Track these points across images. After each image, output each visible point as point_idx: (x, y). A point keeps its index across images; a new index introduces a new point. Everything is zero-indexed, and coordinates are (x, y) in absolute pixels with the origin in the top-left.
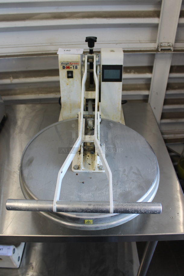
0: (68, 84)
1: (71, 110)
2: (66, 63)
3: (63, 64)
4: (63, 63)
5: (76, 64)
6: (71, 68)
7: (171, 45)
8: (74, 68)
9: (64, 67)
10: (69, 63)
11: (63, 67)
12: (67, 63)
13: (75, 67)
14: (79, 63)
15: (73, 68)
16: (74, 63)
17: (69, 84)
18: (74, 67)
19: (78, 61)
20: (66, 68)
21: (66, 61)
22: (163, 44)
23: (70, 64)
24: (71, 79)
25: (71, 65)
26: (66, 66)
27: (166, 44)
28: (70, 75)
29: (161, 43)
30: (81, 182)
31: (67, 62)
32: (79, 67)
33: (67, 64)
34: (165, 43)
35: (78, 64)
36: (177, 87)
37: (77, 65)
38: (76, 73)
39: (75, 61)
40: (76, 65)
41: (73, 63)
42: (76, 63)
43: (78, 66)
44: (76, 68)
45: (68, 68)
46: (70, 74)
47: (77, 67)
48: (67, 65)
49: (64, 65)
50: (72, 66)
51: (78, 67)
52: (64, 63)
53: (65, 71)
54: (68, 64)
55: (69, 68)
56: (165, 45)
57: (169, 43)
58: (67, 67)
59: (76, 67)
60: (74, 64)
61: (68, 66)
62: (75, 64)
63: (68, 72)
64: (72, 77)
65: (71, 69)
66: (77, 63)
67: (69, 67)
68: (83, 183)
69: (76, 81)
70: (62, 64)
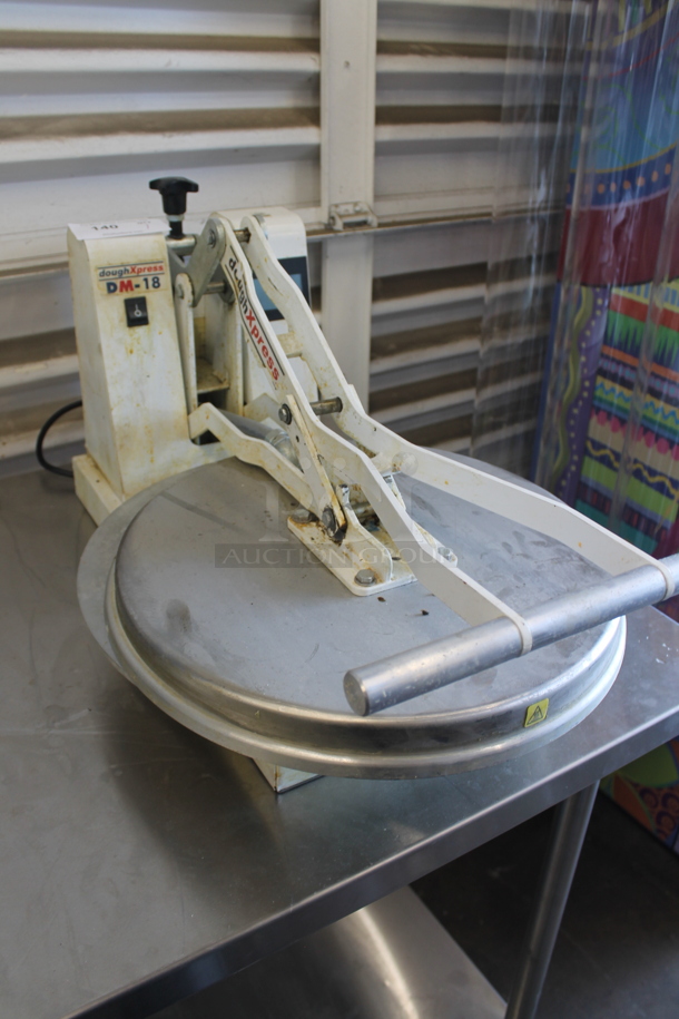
0: (131, 352)
1: (152, 452)
2: (118, 269)
3: (109, 273)
4: (106, 270)
5: (155, 269)
6: (138, 286)
7: (366, 209)
8: (147, 287)
9: (112, 288)
10: (128, 268)
11: (109, 285)
12: (122, 268)
13: (150, 283)
14: (162, 264)
15: (143, 285)
16: (147, 266)
17: (135, 351)
18: (146, 280)
19: (159, 258)
20: (121, 291)
21: (118, 262)
22: (342, 209)
23: (133, 270)
24: (140, 330)
25: (138, 276)
26: (118, 283)
27: (350, 209)
28: (136, 315)
29: (337, 206)
30: (417, 615)
31: (122, 266)
32: (165, 280)
33: (121, 273)
34: (347, 203)
35: (161, 268)
36: (392, 346)
37: (158, 272)
38: (159, 303)
39: (148, 258)
40: (153, 272)
41: (142, 267)
42: (152, 266)
43: (160, 277)
44: (157, 284)
45: (127, 286)
46: (137, 311)
47: (158, 282)
48: (120, 277)
49: (111, 277)
50: (142, 278)
51: (161, 281)
52: (111, 270)
53: (119, 300)
54: (126, 271)
55: (132, 289)
56: (347, 210)
57: (356, 204)
58: (122, 283)
59: (154, 282)
60: (146, 272)
61: (125, 281)
62: (149, 269)
63: (130, 305)
64: (144, 321)
65: (136, 290)
66: (154, 266)
67: (130, 283)
68: (425, 613)
69: (160, 333)
70: (102, 274)
